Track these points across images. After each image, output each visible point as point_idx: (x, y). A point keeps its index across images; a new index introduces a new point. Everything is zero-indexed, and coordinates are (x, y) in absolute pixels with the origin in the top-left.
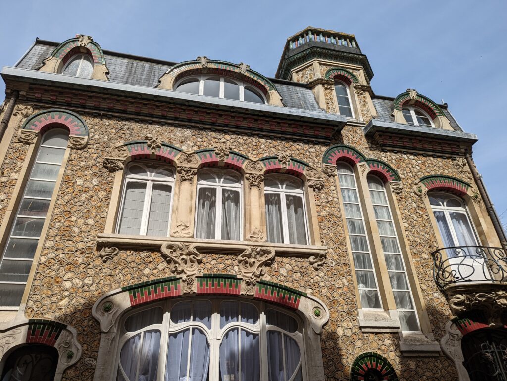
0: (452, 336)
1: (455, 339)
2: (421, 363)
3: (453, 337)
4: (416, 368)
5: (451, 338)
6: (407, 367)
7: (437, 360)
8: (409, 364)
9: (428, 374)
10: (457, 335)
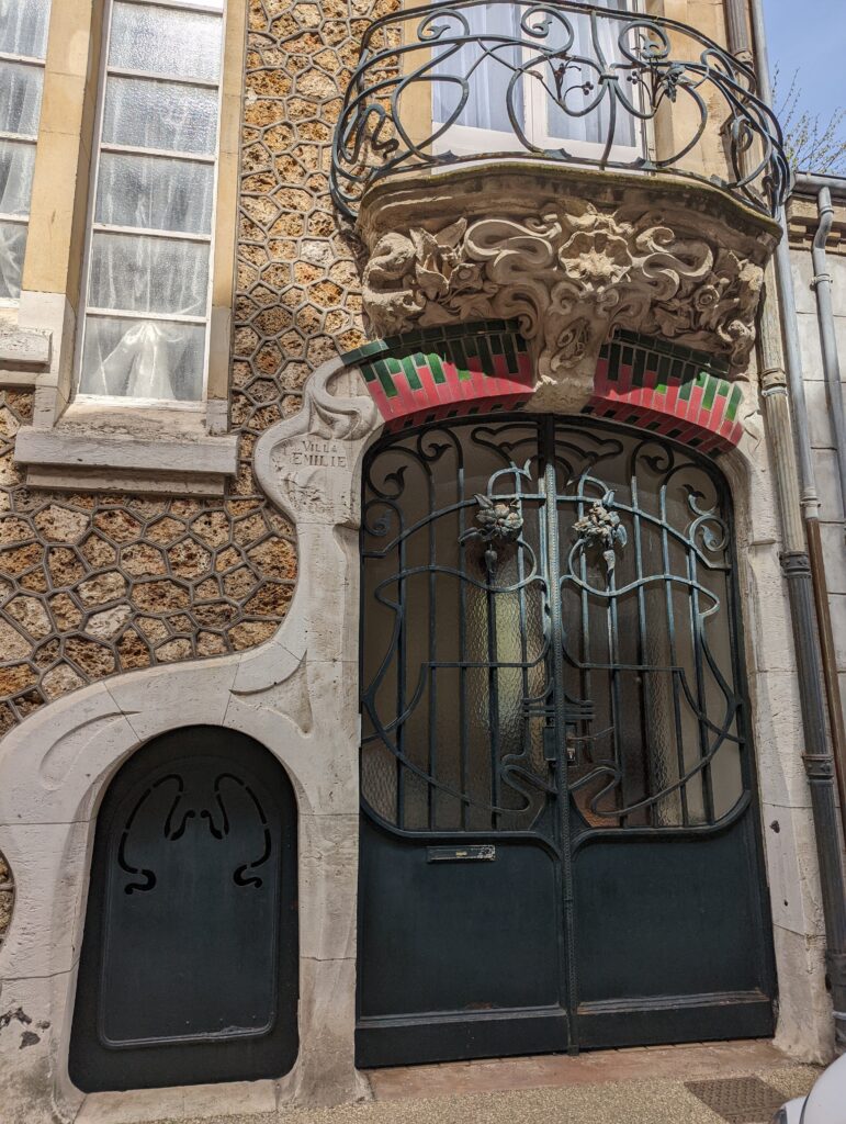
0: (324, 419)
1: (335, 433)
2: (120, 520)
3: (330, 422)
4: (84, 541)
5: (318, 425)
6: (29, 534)
7: (209, 514)
8: (51, 522)
9: (136, 566)
10: (352, 414)
